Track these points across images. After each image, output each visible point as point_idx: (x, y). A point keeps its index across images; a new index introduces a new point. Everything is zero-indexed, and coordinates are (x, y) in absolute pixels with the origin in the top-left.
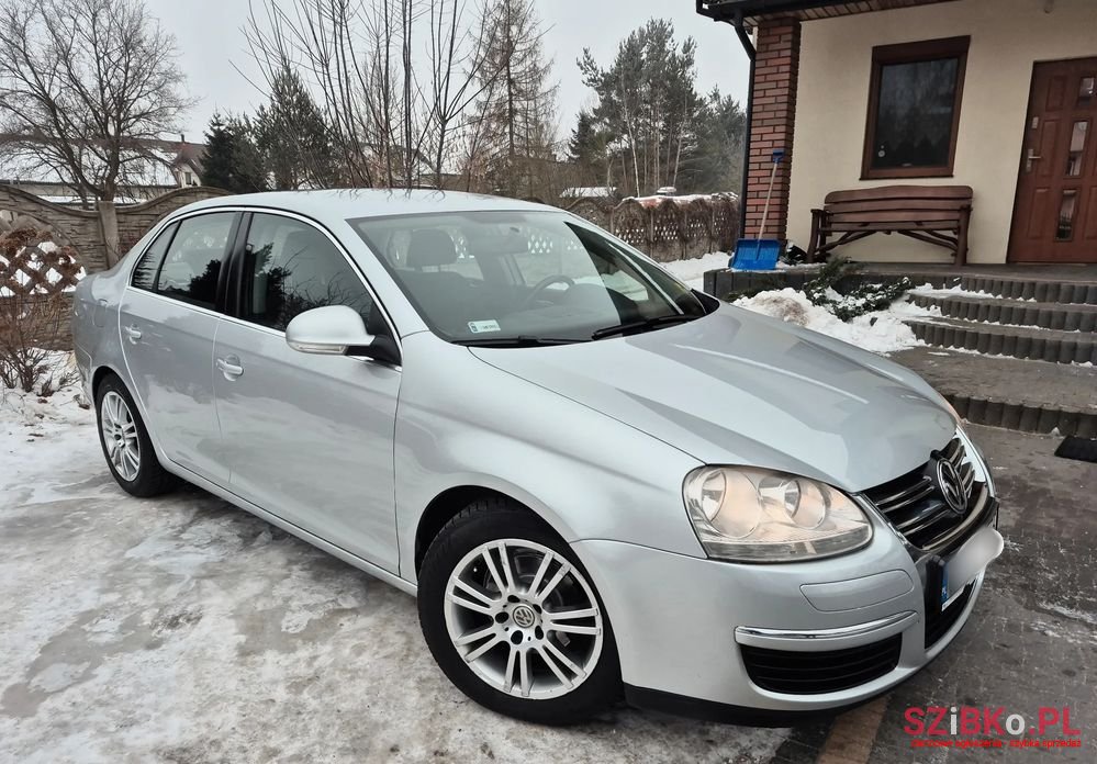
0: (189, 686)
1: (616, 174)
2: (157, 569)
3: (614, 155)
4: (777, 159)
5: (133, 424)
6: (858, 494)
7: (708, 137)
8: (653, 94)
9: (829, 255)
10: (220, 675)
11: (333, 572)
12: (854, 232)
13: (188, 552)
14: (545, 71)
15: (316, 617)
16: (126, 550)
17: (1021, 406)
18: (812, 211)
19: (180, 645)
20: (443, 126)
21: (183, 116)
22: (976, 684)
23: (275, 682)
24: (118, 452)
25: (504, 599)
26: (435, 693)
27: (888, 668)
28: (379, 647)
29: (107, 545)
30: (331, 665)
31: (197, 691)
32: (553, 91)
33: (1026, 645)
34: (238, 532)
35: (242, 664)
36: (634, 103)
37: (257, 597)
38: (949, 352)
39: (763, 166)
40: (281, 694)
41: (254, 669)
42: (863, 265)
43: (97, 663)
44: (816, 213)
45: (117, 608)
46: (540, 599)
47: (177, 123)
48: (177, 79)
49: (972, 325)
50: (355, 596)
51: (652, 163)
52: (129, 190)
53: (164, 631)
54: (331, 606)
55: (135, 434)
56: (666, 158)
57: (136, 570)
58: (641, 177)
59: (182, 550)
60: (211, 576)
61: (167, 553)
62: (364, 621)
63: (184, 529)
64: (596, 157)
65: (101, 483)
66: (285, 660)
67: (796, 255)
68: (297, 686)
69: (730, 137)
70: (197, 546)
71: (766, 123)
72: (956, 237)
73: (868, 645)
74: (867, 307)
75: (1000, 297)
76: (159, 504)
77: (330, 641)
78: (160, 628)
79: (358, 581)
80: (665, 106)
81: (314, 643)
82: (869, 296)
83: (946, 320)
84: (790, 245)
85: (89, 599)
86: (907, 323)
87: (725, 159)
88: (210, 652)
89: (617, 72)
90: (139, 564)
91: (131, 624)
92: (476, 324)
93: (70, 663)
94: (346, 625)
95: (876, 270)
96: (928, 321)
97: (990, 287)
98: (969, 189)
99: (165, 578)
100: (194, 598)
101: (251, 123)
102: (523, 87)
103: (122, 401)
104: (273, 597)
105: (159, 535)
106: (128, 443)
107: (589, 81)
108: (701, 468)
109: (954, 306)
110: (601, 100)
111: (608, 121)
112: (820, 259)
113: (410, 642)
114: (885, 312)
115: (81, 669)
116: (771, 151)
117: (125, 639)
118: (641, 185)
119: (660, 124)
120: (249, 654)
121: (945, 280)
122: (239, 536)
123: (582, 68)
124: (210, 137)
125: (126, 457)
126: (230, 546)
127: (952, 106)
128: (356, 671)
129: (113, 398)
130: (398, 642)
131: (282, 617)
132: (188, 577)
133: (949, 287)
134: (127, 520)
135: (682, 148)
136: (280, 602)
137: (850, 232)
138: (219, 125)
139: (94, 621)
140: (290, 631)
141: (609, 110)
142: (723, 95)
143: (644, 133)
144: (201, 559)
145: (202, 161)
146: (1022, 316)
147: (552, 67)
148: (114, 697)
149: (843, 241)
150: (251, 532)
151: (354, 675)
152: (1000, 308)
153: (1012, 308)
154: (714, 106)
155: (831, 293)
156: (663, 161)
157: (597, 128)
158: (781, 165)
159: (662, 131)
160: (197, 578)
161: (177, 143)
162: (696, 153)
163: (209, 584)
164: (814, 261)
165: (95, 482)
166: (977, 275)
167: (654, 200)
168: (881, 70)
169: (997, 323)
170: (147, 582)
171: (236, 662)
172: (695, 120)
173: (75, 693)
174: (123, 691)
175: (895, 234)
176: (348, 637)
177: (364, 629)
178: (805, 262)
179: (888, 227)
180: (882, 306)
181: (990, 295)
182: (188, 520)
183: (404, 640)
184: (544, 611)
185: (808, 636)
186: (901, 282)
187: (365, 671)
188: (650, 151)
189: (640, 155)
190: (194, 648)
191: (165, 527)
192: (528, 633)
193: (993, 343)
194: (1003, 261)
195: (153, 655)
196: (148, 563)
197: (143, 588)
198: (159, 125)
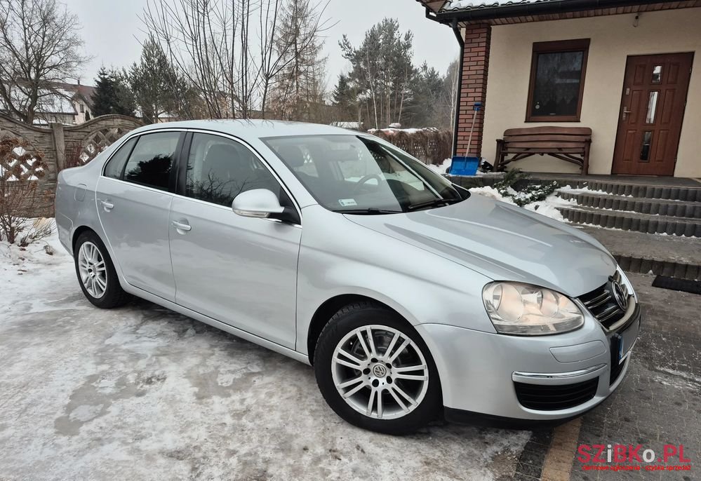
0: (171, 417)
1: (363, 114)
2: (128, 351)
3: (361, 102)
4: (476, 108)
5: (103, 262)
6: (575, 298)
7: (420, 93)
8: (386, 65)
9: (506, 167)
10: (189, 410)
11: (240, 351)
12: (521, 153)
13: (145, 341)
14: (319, 48)
15: (237, 377)
16: (104, 340)
17: (631, 258)
18: (497, 140)
19: (157, 394)
20: (267, 81)
21: (82, 68)
22: (628, 411)
23: (223, 414)
24: (91, 280)
25: (369, 361)
26: (322, 418)
27: (590, 397)
28: (283, 393)
29: (91, 337)
30: (256, 403)
31: (176, 419)
32: (325, 59)
33: (652, 389)
34: (174, 329)
35: (200, 404)
36: (375, 70)
37: (198, 366)
38: (583, 226)
39: (468, 112)
40: (228, 420)
41: (208, 406)
42: (529, 174)
43: (108, 405)
44: (499, 142)
45: (109, 373)
46: (390, 361)
47: (78, 73)
48: (78, 44)
49: (596, 210)
50: (257, 365)
51: (385, 108)
52: (43, 115)
53: (145, 386)
54: (245, 371)
55: (104, 269)
56: (394, 106)
57: (115, 351)
58: (379, 116)
59: (140, 339)
60: (165, 354)
61: (132, 342)
62: (267, 379)
63: (137, 328)
64: (350, 103)
65: (74, 300)
66: (226, 401)
67: (486, 167)
68: (238, 415)
69: (433, 93)
70: (149, 337)
71: (470, 86)
72: (582, 158)
73: (583, 382)
74: (533, 199)
75: (611, 194)
76: (118, 312)
77: (250, 390)
78: (141, 385)
79: (257, 357)
80: (393, 73)
81: (241, 392)
82: (534, 192)
83: (580, 207)
84: (483, 161)
85: (91, 369)
86: (558, 209)
87: (430, 107)
88: (178, 397)
89: (365, 50)
90: (116, 348)
91: (121, 383)
92: (343, 201)
93: (91, 405)
94: (258, 381)
95: (536, 177)
96: (569, 207)
97: (605, 188)
98: (589, 130)
99: (136, 357)
100: (157, 367)
101: (127, 74)
102: (305, 57)
103: (96, 248)
104: (208, 366)
105: (123, 331)
106: (98, 274)
107: (346, 55)
108: (492, 282)
109: (584, 199)
110: (354, 67)
111: (358, 81)
112: (501, 170)
113: (300, 390)
114: (544, 202)
115: (99, 408)
116: (473, 103)
117: (121, 391)
118: (379, 122)
119: (390, 84)
120: (203, 398)
121: (578, 183)
122: (175, 331)
123: (342, 47)
124: (98, 82)
125: (96, 283)
126: (170, 337)
127: (580, 79)
128: (272, 406)
129: (89, 246)
130: (293, 390)
131: (217, 377)
132: (149, 356)
133: (581, 188)
134: (100, 322)
135: (404, 99)
136: (212, 369)
137: (519, 154)
138: (104, 74)
139: (98, 381)
140: (224, 385)
141: (358, 74)
142: (429, 67)
143: (381, 89)
144: (154, 345)
145: (92, 98)
146: (625, 206)
147: (324, 45)
148: (125, 423)
149: (514, 159)
150: (181, 329)
151: (271, 409)
152: (612, 200)
153: (619, 201)
154: (423, 74)
155: (510, 190)
156: (392, 107)
157: (351, 85)
158: (479, 112)
159: (392, 89)
160: (156, 355)
161: (75, 85)
162: (412, 103)
163: (164, 359)
164: (498, 171)
165: (71, 299)
166: (597, 181)
167: (387, 131)
168: (538, 57)
169: (611, 210)
170: (125, 358)
171: (196, 403)
172: (412, 82)
173: (100, 421)
174: (130, 420)
175: (546, 155)
176: (261, 388)
177: (270, 383)
178: (492, 171)
179: (542, 151)
180: (541, 198)
181: (605, 193)
182: (139, 322)
183: (296, 389)
184: (393, 367)
185: (548, 377)
186: (552, 184)
187: (277, 406)
188: (384, 100)
189: (378, 103)
190: (167, 395)
191: (126, 326)
192: (382, 380)
193: (609, 221)
194: (609, 173)
195: (141, 399)
196: (120, 347)
197: (124, 362)
198: (65, 74)
